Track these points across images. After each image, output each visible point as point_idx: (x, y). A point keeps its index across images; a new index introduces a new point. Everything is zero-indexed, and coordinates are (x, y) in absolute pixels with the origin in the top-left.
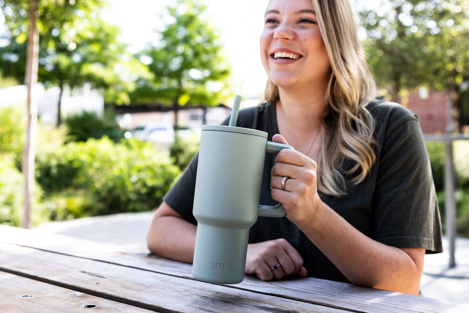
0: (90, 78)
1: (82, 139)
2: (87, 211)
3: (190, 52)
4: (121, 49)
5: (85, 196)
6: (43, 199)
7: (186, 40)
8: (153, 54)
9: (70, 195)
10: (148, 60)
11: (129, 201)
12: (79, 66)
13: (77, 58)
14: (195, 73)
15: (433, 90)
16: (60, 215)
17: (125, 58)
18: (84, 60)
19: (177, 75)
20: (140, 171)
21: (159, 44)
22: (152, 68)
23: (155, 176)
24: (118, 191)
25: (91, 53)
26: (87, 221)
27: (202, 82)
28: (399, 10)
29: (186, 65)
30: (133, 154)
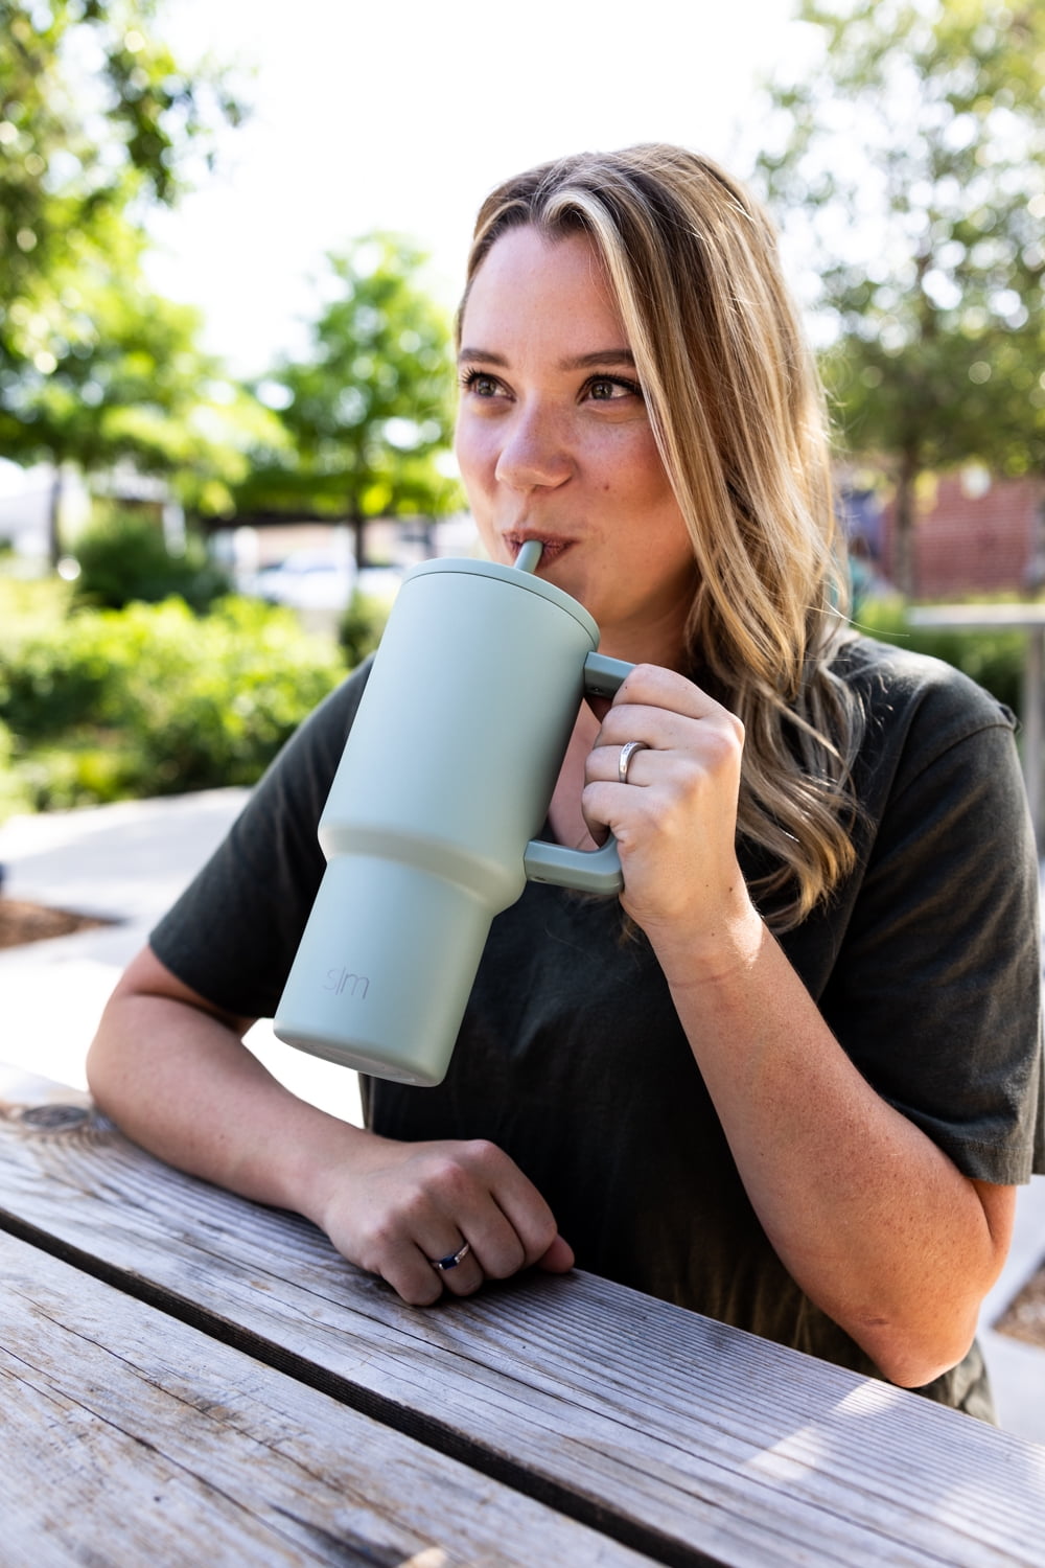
0: (127, 445)
1: (113, 601)
2: (130, 785)
3: (386, 378)
4: (208, 368)
5: (123, 749)
6: (15, 758)
7: (379, 342)
8: (292, 378)
9: (80, 748)
10: (281, 397)
11: (233, 761)
12: (98, 413)
13: (93, 393)
14: (400, 431)
15: (1001, 474)
16: (59, 797)
17: (221, 393)
18: (112, 400)
19: (356, 436)
20: (258, 685)
21: (307, 353)
22: (288, 417)
23: (301, 698)
24: (206, 739)
25: (130, 381)
26: (130, 813)
27: (420, 453)
28: (924, 263)
29: (379, 409)
30: (244, 641)
